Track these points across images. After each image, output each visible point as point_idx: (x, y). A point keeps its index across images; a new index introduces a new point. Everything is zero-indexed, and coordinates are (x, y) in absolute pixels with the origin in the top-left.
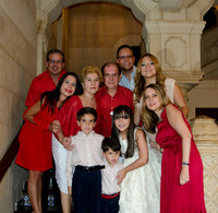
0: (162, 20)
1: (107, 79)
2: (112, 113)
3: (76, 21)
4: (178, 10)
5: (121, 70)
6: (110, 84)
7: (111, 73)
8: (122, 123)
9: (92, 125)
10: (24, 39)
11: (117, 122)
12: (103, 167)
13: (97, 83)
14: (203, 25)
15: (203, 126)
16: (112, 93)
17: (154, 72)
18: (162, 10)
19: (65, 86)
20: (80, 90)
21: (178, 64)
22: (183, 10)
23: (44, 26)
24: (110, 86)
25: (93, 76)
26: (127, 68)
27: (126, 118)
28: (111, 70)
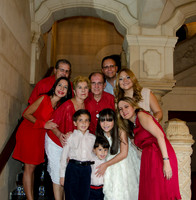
0: (141, 34)
4: (155, 26)
5: (106, 78)
10: (21, 47)
11: (102, 124)
12: (93, 163)
13: (87, 90)
15: (176, 127)
18: (141, 26)
24: (96, 93)
25: (83, 84)
26: (111, 76)
28: (97, 79)
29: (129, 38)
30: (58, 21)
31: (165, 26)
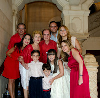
0: (70, 9)
1: (45, 36)
2: (47, 53)
3: (31, 10)
4: (78, 5)
7: (47, 34)
8: (52, 57)
10: (7, 18)
12: (43, 77)
14: (89, 12)
15: (89, 58)
16: (47, 43)
17: (66, 34)
18: (71, 5)
20: (32, 42)
21: (78, 30)
22: (80, 5)
23: (16, 12)
24: (46, 40)
26: (54, 31)
29: (64, 12)
30: (29, 4)
31: (84, 5)
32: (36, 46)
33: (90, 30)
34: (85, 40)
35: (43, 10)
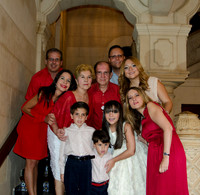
0: (151, 23)
1: (99, 76)
2: (103, 108)
3: (73, 23)
4: (166, 14)
6: (102, 81)
7: (103, 71)
8: (112, 117)
9: (84, 119)
10: (24, 37)
13: (90, 80)
14: (189, 28)
15: (187, 121)
16: (103, 90)
18: (152, 14)
19: (60, 82)
20: (74, 86)
21: (166, 63)
23: (43, 27)
24: (102, 83)
25: (86, 74)
27: (116, 112)
28: (103, 68)
29: (138, 27)
30: (68, 10)
31: (178, 14)
32: (80, 95)
33: (189, 65)
34: (180, 84)
35: (96, 24)
